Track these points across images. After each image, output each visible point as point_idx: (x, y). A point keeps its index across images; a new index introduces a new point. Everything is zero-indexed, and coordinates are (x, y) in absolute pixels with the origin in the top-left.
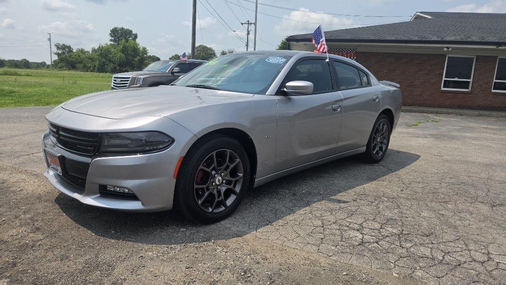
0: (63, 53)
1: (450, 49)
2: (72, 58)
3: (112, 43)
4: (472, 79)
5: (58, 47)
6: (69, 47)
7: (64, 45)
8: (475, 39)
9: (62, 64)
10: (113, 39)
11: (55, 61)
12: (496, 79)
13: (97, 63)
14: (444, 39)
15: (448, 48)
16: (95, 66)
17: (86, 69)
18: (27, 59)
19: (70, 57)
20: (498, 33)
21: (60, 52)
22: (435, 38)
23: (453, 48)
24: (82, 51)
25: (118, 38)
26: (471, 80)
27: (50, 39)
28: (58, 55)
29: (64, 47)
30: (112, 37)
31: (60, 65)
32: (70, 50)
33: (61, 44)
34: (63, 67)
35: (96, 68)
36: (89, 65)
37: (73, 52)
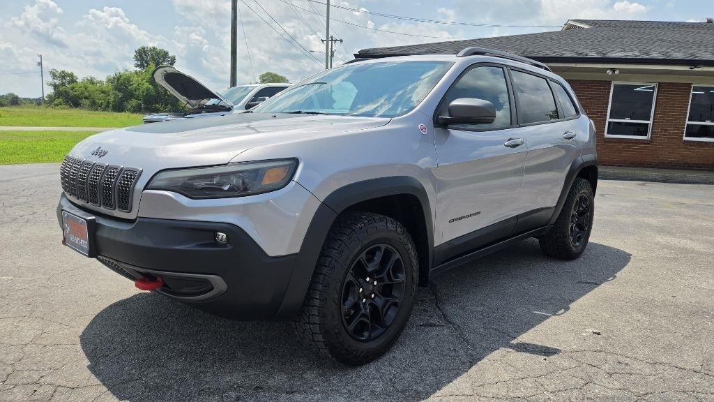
0: (63, 84)
1: (617, 72)
2: (76, 91)
3: (138, 69)
4: (652, 119)
5: (54, 75)
6: (71, 75)
7: (63, 72)
8: (655, 55)
9: (60, 100)
10: (139, 63)
11: (49, 96)
12: (689, 120)
13: (111, 99)
14: (607, 56)
15: (613, 70)
16: (108, 103)
17: (94, 106)
18: (16, 94)
19: (72, 89)
20: (691, 48)
21: (58, 82)
22: (594, 55)
23: (622, 71)
24: (92, 82)
25: (146, 62)
26: (650, 122)
27: (40, 64)
28: (55, 86)
29: (63, 75)
30: (138, 60)
31: (56, 102)
32: (73, 80)
33: (59, 70)
34: (60, 104)
35: (111, 105)
36: (100, 102)
37: (77, 82)
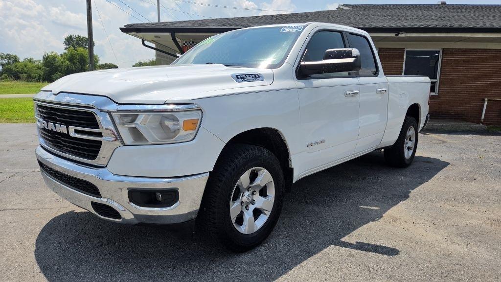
0: (8, 63)
2: (18, 68)
3: (66, 51)
5: (2, 57)
6: (15, 57)
7: (8, 54)
9: (6, 75)
10: (68, 47)
13: (42, 73)
16: (40, 75)
17: (30, 78)
19: (15, 67)
21: (5, 62)
24: (30, 61)
25: (73, 46)
28: (3, 65)
29: (9, 57)
30: (66, 44)
31: (3, 76)
32: (16, 59)
33: (6, 53)
34: (6, 77)
35: (42, 77)
36: (35, 75)
37: (19, 62)
